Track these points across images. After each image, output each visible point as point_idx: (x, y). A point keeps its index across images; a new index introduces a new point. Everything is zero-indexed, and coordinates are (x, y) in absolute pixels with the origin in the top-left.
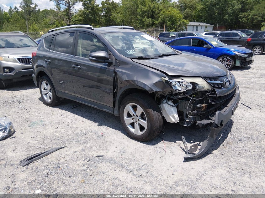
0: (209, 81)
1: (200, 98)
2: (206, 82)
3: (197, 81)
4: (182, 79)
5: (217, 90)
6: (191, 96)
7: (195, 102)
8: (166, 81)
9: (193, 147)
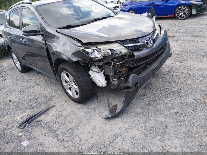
0: (126, 45)
1: (121, 62)
2: (122, 47)
3: (113, 47)
4: (97, 47)
5: (136, 54)
6: (111, 60)
7: (117, 66)
8: (83, 50)
9: (114, 108)
